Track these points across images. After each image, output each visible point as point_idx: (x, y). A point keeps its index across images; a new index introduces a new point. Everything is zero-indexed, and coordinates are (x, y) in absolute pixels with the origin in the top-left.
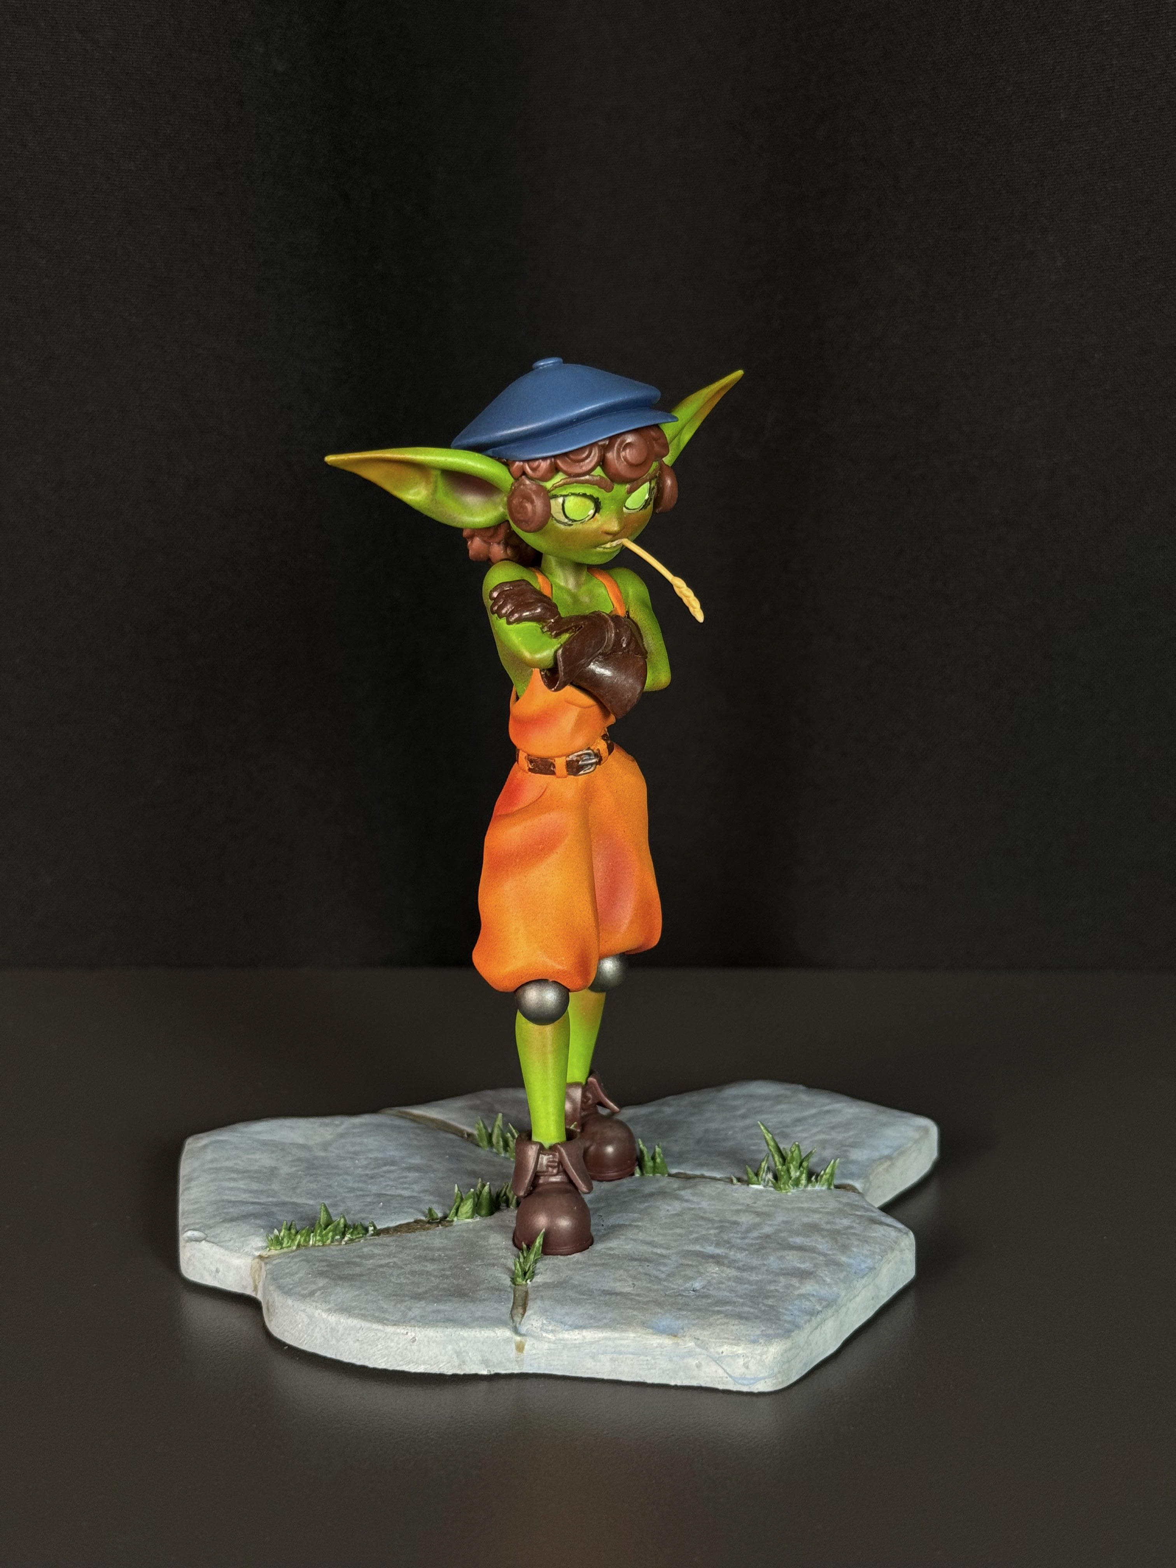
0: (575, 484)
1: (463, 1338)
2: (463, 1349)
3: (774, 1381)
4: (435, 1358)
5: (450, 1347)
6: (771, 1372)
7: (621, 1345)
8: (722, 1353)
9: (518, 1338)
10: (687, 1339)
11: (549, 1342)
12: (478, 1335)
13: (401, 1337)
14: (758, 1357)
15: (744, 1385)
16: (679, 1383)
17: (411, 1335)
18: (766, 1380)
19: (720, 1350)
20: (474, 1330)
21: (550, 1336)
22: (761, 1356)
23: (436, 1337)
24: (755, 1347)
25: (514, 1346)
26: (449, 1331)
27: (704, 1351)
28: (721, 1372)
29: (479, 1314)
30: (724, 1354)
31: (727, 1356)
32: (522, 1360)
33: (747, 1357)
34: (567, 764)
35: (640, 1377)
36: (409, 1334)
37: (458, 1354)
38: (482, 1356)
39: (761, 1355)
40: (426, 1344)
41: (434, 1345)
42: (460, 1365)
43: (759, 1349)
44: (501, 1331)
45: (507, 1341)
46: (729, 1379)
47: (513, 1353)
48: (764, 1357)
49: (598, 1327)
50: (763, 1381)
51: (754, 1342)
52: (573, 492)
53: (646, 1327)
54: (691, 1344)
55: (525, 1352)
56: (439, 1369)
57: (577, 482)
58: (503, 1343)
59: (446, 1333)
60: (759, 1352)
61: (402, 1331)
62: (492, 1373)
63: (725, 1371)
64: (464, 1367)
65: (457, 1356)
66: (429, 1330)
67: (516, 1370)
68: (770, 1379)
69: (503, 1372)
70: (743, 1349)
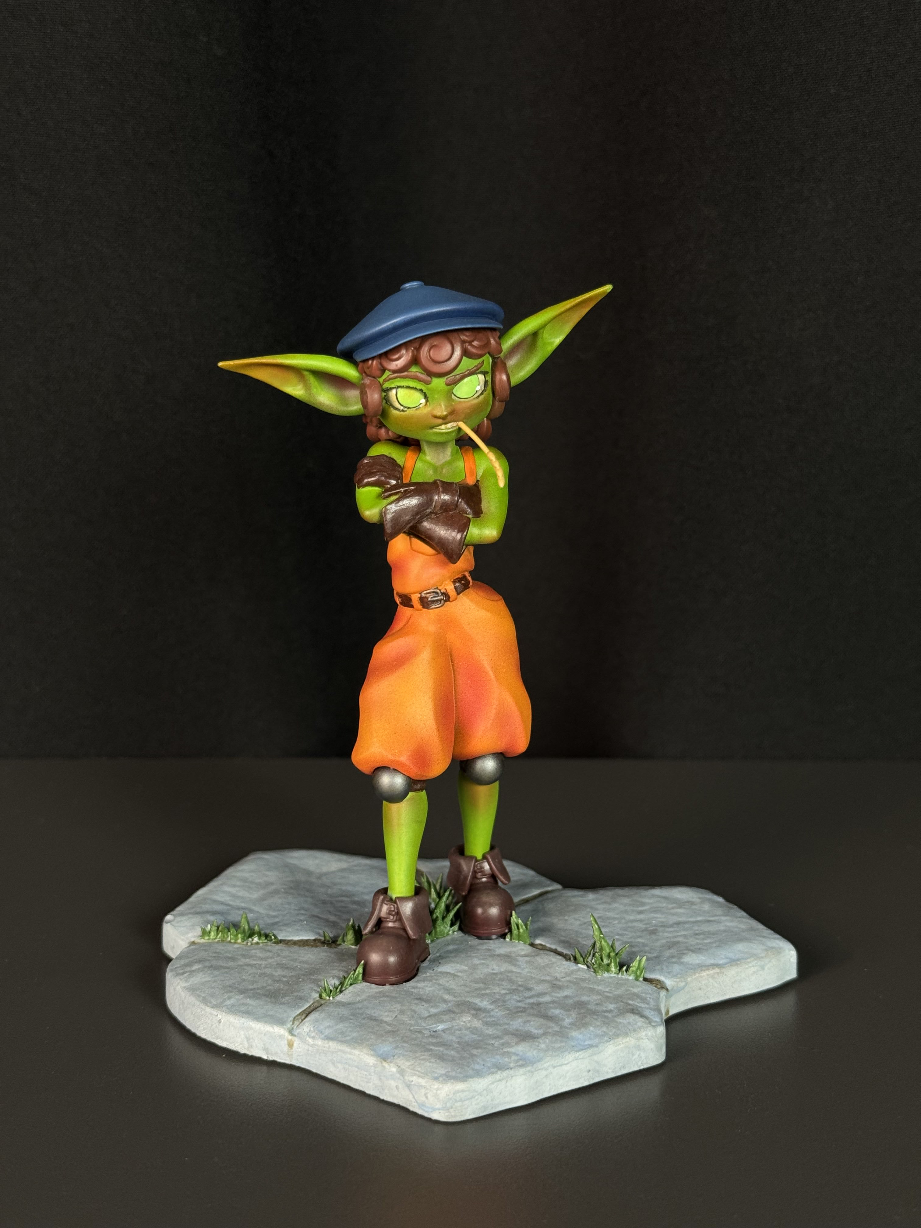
0: (398, 379)
1: (251, 1028)
2: (251, 1036)
3: (447, 1114)
4: (233, 1038)
5: (242, 1033)
6: (444, 1106)
7: (350, 1059)
8: (412, 1081)
9: (290, 1037)
10: (392, 1065)
11: (308, 1045)
12: (262, 1028)
13: (214, 1017)
14: (435, 1091)
15: (426, 1111)
16: (386, 1099)
17: (220, 1017)
18: (441, 1111)
19: (411, 1079)
20: (260, 1023)
21: (310, 1041)
22: (437, 1091)
23: (234, 1023)
24: (434, 1083)
25: (286, 1042)
26: (243, 1020)
27: (401, 1078)
28: (411, 1097)
29: (271, 1013)
30: (413, 1083)
31: (415, 1085)
32: (292, 1055)
33: (427, 1089)
34: (420, 600)
35: (362, 1087)
36: (218, 1016)
37: (248, 1039)
38: (264, 1045)
39: (437, 1089)
40: (228, 1026)
41: (233, 1028)
42: (248, 1048)
43: (436, 1085)
44: (278, 1028)
45: (281, 1037)
46: (416, 1104)
47: (286, 1048)
48: (439, 1092)
49: (342, 1042)
50: (437, 1112)
51: (436, 1079)
52: (399, 385)
53: (370, 1049)
54: (394, 1069)
55: (294, 1048)
56: (235, 1047)
57: (400, 377)
58: (278, 1038)
59: (241, 1021)
60: (436, 1087)
61: (215, 1013)
62: (271, 1059)
63: (414, 1097)
64: (252, 1050)
65: (247, 1041)
66: (231, 1016)
67: (288, 1062)
68: (444, 1111)
69: (279, 1060)
70: (426, 1082)
